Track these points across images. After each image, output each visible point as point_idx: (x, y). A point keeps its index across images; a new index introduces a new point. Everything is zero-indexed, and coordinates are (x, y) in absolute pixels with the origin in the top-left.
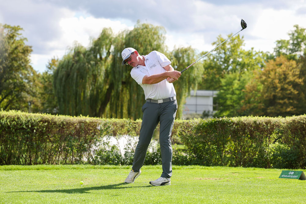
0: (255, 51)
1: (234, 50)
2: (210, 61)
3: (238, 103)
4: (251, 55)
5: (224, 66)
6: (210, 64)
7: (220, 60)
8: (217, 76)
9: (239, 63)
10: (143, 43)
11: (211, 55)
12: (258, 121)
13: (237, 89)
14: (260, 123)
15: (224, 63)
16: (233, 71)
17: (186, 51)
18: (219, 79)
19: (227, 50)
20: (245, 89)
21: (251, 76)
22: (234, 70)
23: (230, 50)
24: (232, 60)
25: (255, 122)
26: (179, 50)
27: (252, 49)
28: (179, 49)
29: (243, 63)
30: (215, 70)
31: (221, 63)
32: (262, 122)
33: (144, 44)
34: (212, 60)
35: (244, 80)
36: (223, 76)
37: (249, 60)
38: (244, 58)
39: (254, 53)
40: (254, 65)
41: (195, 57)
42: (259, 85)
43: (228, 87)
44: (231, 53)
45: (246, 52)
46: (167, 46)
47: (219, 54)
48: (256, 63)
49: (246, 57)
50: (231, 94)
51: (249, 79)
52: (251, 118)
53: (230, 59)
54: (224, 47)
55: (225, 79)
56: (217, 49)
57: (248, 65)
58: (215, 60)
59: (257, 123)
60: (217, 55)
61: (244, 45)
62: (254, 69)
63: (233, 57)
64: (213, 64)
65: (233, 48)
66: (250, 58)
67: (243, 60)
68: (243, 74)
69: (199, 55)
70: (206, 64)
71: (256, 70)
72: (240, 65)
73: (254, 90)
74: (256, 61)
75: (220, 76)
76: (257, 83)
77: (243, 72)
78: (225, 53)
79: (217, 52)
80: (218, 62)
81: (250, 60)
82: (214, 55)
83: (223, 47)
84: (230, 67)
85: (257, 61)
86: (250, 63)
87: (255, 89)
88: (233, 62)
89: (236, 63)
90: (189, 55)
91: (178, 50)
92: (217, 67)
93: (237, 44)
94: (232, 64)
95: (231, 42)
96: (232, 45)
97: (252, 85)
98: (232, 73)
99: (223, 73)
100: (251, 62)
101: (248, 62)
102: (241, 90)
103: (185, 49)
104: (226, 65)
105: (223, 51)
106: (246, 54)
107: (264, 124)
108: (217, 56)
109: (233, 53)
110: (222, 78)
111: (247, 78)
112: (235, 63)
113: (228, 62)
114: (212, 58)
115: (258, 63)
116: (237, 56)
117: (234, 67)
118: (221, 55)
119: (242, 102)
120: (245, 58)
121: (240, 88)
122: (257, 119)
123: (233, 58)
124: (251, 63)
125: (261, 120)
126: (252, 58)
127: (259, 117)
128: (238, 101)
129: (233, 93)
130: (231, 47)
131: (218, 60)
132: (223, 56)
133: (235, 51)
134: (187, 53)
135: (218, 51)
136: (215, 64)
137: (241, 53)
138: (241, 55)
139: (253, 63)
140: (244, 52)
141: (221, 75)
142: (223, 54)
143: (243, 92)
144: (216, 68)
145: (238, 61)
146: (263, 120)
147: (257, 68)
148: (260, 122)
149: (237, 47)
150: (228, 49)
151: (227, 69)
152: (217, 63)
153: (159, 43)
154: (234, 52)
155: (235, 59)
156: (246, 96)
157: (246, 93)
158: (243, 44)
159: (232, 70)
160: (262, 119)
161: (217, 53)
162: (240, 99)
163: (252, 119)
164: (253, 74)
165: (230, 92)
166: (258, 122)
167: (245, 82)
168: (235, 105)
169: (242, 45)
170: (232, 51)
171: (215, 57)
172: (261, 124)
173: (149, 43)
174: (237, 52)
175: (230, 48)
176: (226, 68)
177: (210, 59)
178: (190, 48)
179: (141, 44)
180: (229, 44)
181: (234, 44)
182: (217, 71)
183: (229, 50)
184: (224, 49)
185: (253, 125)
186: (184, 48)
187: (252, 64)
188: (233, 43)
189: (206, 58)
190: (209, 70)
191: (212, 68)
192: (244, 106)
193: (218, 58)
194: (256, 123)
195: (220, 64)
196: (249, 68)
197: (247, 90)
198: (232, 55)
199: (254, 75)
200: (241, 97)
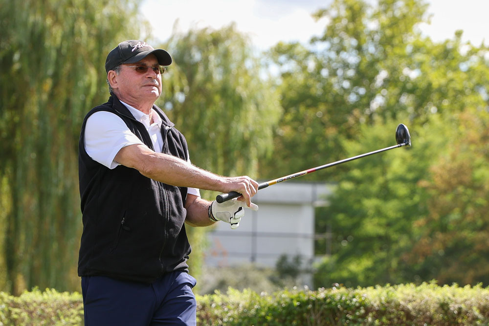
0: (469, 43)
1: (393, 37)
2: (306, 79)
3: (405, 231)
4: (453, 58)
5: (357, 94)
6: (307, 87)
7: (340, 72)
8: (331, 132)
9: (409, 86)
10: (61, 12)
11: (308, 54)
12: (456, 303)
13: (402, 179)
14: (460, 309)
15: (356, 82)
16: (388, 114)
17: (216, 41)
18: (336, 141)
19: (367, 38)
20: (429, 179)
21: (451, 133)
22: (391, 111)
23: (377, 37)
24: (383, 75)
25: (443, 306)
26: (193, 39)
27: (459, 34)
28: (190, 34)
29: (423, 85)
30: (322, 108)
31: (346, 84)
32: (471, 307)
33: (66, 14)
34: (311, 75)
35: (426, 146)
36: (352, 132)
37: (445, 75)
38: (426, 67)
39: (463, 50)
40: (462, 92)
41: (248, 64)
42: (479, 166)
43: (368, 171)
44: (381, 48)
45: (436, 47)
46: (147, 23)
47: (338, 52)
48: (470, 84)
49: (436, 64)
50: (378, 196)
51: (443, 145)
52: (430, 291)
53: (377, 72)
54: (355, 28)
55: (358, 141)
56: (330, 34)
57: (443, 93)
58: (325, 73)
59: (452, 309)
60: (333, 55)
61: (429, 23)
62: (462, 108)
63: (389, 63)
64: (317, 90)
65: (388, 32)
66: (448, 67)
67: (424, 74)
68: (422, 124)
69: (265, 53)
70: (290, 87)
71: (470, 112)
72: (412, 91)
73: (461, 183)
74: (469, 79)
75: (340, 132)
76: (472, 160)
77: (422, 119)
78: (359, 49)
79: (332, 45)
80: (333, 80)
81: (450, 75)
82: (319, 57)
83: (351, 26)
84: (378, 102)
85: (475, 80)
86: (447, 85)
87: (467, 179)
88: (387, 82)
89: (400, 84)
90: (226, 55)
91: (187, 39)
92: (330, 98)
93: (404, 16)
94: (383, 87)
95: (383, 8)
96: (385, 19)
97: (455, 165)
98: (384, 122)
99: (351, 120)
100: (452, 80)
101: (443, 81)
102: (416, 180)
103: (212, 35)
104: (362, 91)
105: (354, 42)
106: (435, 52)
107: (477, 313)
108: (330, 60)
109: (389, 49)
110: (350, 137)
111: (437, 140)
112: (396, 86)
113: (372, 79)
114: (311, 65)
115: (479, 85)
116: (404, 62)
117: (393, 101)
118: (344, 55)
119: (418, 225)
120: (432, 67)
121: (410, 176)
122: (449, 295)
123: (387, 68)
124: (452, 85)
125: (465, 297)
126: (456, 69)
127: (460, 289)
128: (403, 222)
129: (386, 194)
130: (383, 27)
131: (333, 73)
132: (352, 58)
133: (396, 41)
134: (221, 48)
135: (336, 40)
136: (324, 88)
137: (417, 49)
138: (419, 57)
139: (458, 87)
140: (429, 45)
141: (343, 127)
142: (354, 52)
143: (425, 189)
144: (326, 102)
145: (407, 79)
146: (473, 299)
147: (476, 105)
148: (463, 306)
149: (402, 26)
150: (371, 34)
151: (368, 105)
152: (331, 85)
153: (121, 12)
154: (393, 46)
155: (393, 70)
156: (434, 205)
157: (433, 192)
158: (425, 17)
159: (382, 112)
160: (469, 296)
161: (330, 50)
162: (410, 213)
163: (433, 294)
164: (458, 125)
165: (374, 188)
166: (453, 307)
167: (428, 152)
168: (394, 236)
169: (420, 21)
170: (387, 42)
171: (325, 62)
172: (467, 312)
173: (82, 11)
174: (402, 44)
175: (377, 32)
176: (365, 101)
177: (304, 69)
178: (230, 29)
179: (55, 13)
180: (375, 16)
181: (394, 17)
182: (329, 112)
183: (373, 39)
184: (356, 35)
185: (439, 317)
186: (209, 32)
187: (455, 90)
188: (390, 13)
189: (290, 66)
190: (302, 109)
191: (313, 102)
192: (425, 241)
193: (334, 65)
194: (449, 309)
195: (342, 88)
196: (446, 103)
197: (438, 182)
198: (386, 56)
199: (462, 129)
200: (416, 206)
